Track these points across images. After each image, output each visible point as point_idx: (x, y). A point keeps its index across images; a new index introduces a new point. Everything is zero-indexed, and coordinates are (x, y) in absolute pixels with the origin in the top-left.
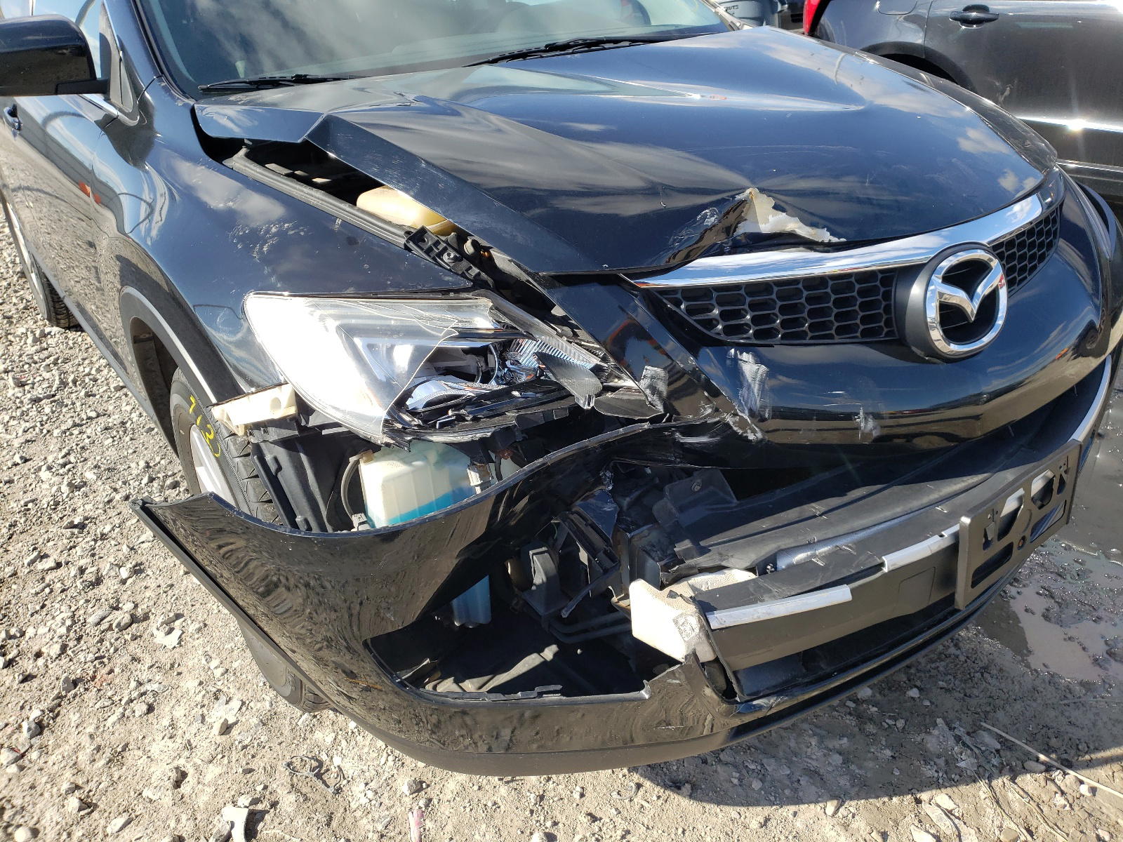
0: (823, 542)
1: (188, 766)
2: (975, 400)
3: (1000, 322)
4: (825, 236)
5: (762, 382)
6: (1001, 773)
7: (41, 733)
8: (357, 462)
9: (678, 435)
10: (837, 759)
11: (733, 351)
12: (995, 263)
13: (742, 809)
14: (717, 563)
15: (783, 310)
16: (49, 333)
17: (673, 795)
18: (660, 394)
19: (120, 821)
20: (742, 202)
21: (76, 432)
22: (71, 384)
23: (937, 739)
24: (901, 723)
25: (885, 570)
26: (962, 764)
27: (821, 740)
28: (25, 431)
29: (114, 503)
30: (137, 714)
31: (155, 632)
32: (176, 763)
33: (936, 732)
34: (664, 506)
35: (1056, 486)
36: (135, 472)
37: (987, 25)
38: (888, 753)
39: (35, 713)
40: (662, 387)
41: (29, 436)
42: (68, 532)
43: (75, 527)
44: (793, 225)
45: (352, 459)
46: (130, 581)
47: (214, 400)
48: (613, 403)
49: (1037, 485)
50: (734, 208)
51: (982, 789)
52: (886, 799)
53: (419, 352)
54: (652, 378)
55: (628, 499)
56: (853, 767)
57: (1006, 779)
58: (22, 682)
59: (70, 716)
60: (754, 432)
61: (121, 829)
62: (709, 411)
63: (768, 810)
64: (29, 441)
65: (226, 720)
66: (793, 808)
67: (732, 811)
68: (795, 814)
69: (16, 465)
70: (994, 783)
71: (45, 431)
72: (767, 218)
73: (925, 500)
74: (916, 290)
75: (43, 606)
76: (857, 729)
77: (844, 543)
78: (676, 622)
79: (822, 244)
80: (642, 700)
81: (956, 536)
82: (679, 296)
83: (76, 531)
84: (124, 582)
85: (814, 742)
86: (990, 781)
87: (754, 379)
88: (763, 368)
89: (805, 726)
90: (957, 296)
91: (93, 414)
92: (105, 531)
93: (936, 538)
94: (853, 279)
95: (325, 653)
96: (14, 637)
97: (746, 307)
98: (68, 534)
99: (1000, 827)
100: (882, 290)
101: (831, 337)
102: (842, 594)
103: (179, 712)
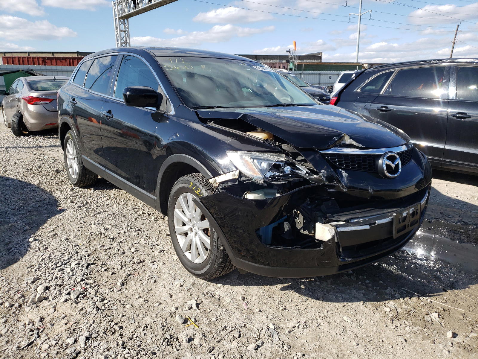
0: (361, 218)
1: (173, 293)
2: (395, 191)
3: (400, 171)
4: (361, 146)
5: (347, 177)
6: (406, 297)
7: (123, 286)
8: (246, 194)
9: (327, 189)
10: (362, 295)
11: (340, 170)
12: (398, 157)
13: (338, 303)
14: (337, 219)
15: (351, 162)
16: (74, 189)
17: (317, 301)
18: (325, 177)
19: (158, 304)
20: (343, 136)
21: (98, 215)
22: (90, 203)
23: (389, 290)
24: (378, 288)
25: (377, 224)
26: (396, 296)
27: (357, 291)
28: (80, 215)
29: (121, 234)
30: (152, 282)
31: (149, 264)
32: (169, 293)
33: (388, 289)
34: (323, 207)
35: (415, 213)
36: (124, 227)
37: (388, 112)
38: (376, 294)
39: (120, 281)
40: (325, 175)
41: (82, 216)
42: (109, 240)
43: (111, 239)
44: (354, 143)
45: (246, 192)
46: (134, 253)
47: (212, 177)
48: (313, 179)
49: (411, 212)
50: (341, 138)
51: (402, 300)
52: (376, 302)
53: (269, 165)
54: (323, 173)
55: (314, 205)
56: (366, 296)
57: (408, 298)
58: (112, 274)
59: (131, 282)
60: (345, 189)
61: (158, 306)
62: (335, 182)
63: (344, 303)
64: (82, 217)
65: (181, 284)
66: (351, 303)
67: (335, 304)
68: (352, 304)
69: (81, 223)
70: (405, 299)
71: (87, 215)
72: (348, 141)
73: (384, 212)
74: (380, 161)
75: (110, 258)
76: (366, 289)
77: (366, 219)
78: (329, 230)
79: (360, 147)
80: (321, 250)
81: (392, 219)
82: (329, 155)
83: (112, 240)
84: (133, 253)
85: (355, 291)
86: (404, 299)
87: (345, 176)
88: (347, 174)
89: (352, 288)
90: (390, 163)
91: (102, 211)
92: (121, 240)
93: (388, 218)
94: (366, 157)
95: (234, 244)
96: (104, 264)
97: (343, 160)
98: (110, 241)
99: (407, 308)
100: (373, 160)
101: (361, 169)
102: (367, 227)
103: (165, 282)
